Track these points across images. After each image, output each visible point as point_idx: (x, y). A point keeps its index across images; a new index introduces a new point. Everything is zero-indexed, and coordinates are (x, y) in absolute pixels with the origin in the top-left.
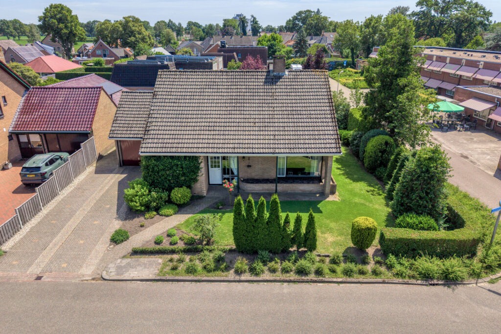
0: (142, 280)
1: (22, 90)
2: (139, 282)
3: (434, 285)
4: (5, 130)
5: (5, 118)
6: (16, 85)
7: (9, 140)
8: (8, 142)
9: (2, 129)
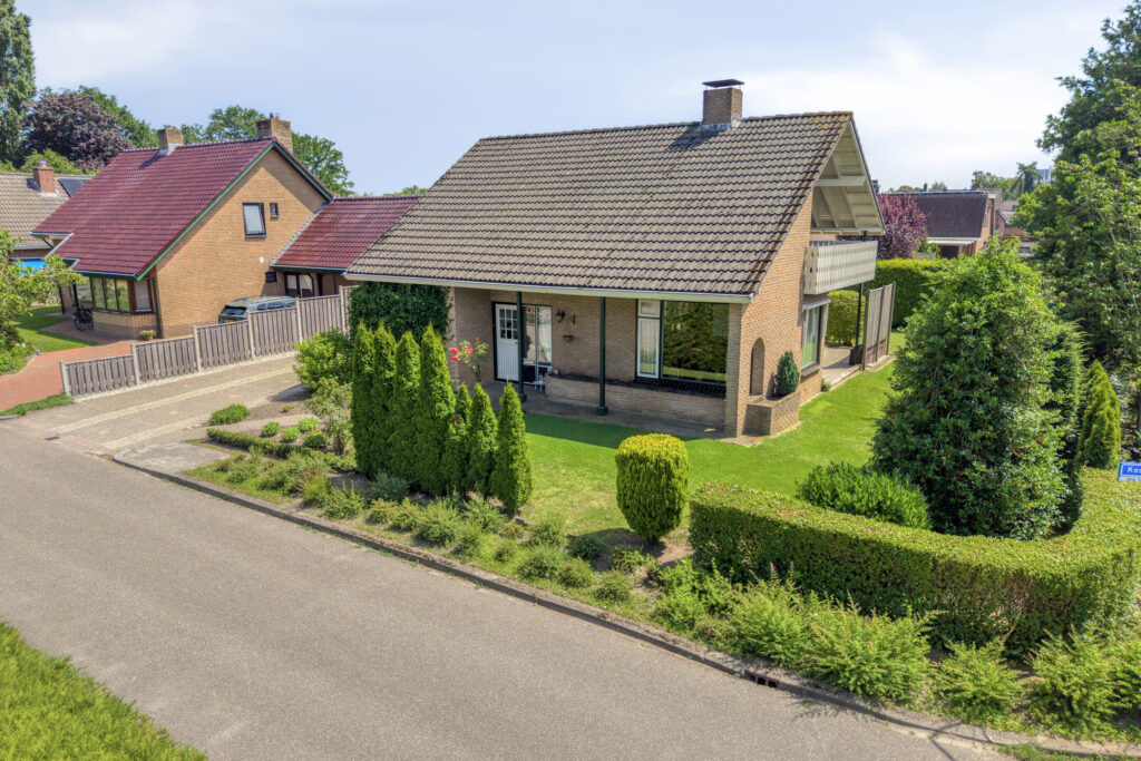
0: (154, 474)
1: (318, 201)
2: (148, 475)
3: (761, 681)
4: (262, 260)
5: (267, 240)
6: (306, 190)
7: (267, 282)
8: (263, 283)
9: (257, 257)
